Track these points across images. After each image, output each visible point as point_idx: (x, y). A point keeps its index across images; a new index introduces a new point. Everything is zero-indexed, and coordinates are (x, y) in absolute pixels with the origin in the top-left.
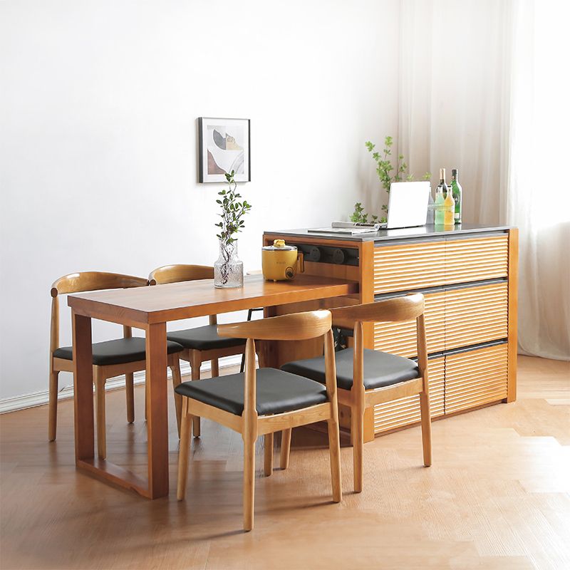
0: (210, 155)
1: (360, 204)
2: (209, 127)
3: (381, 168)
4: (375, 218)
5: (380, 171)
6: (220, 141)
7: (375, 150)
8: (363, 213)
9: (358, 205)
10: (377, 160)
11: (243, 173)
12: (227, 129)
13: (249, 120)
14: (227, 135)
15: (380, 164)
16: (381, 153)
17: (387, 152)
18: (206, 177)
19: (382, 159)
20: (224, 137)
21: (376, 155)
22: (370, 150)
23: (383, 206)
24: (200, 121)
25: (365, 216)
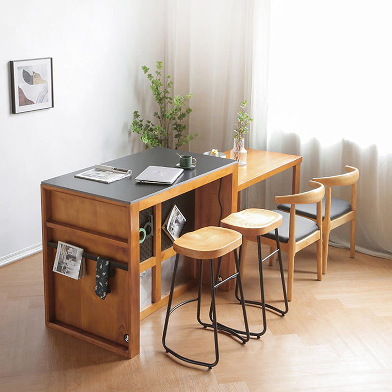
0: (20, 90)
1: (137, 112)
2: (19, 68)
3: (154, 85)
4: (149, 122)
5: (153, 88)
6: (28, 78)
7: (149, 72)
8: (140, 118)
9: (136, 113)
10: (150, 80)
11: (48, 101)
12: (34, 68)
13: (51, 59)
14: (34, 72)
15: (153, 82)
16: (154, 75)
17: (158, 73)
18: (18, 109)
19: (155, 79)
20: (32, 74)
21: (150, 76)
22: (145, 73)
23: (155, 113)
24: (11, 64)
25: (141, 121)
